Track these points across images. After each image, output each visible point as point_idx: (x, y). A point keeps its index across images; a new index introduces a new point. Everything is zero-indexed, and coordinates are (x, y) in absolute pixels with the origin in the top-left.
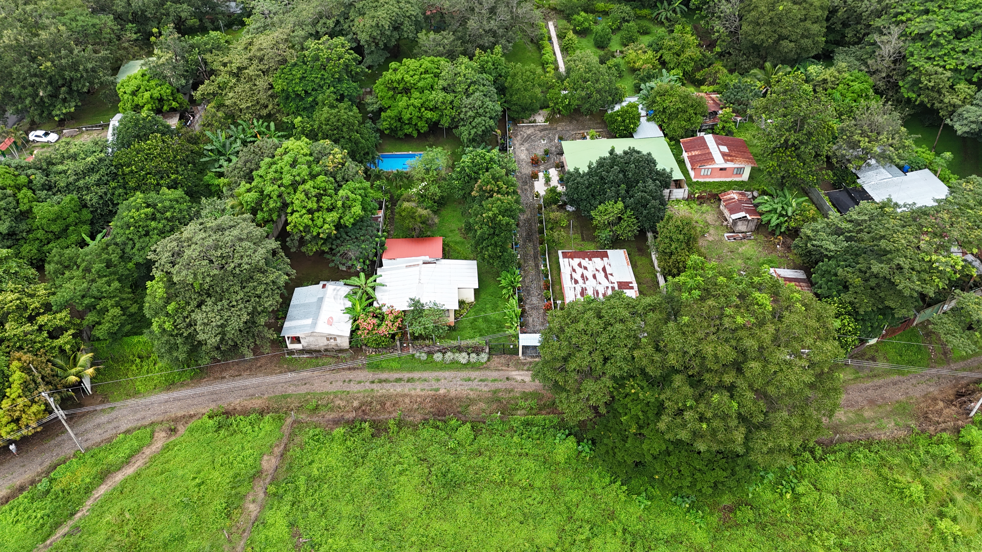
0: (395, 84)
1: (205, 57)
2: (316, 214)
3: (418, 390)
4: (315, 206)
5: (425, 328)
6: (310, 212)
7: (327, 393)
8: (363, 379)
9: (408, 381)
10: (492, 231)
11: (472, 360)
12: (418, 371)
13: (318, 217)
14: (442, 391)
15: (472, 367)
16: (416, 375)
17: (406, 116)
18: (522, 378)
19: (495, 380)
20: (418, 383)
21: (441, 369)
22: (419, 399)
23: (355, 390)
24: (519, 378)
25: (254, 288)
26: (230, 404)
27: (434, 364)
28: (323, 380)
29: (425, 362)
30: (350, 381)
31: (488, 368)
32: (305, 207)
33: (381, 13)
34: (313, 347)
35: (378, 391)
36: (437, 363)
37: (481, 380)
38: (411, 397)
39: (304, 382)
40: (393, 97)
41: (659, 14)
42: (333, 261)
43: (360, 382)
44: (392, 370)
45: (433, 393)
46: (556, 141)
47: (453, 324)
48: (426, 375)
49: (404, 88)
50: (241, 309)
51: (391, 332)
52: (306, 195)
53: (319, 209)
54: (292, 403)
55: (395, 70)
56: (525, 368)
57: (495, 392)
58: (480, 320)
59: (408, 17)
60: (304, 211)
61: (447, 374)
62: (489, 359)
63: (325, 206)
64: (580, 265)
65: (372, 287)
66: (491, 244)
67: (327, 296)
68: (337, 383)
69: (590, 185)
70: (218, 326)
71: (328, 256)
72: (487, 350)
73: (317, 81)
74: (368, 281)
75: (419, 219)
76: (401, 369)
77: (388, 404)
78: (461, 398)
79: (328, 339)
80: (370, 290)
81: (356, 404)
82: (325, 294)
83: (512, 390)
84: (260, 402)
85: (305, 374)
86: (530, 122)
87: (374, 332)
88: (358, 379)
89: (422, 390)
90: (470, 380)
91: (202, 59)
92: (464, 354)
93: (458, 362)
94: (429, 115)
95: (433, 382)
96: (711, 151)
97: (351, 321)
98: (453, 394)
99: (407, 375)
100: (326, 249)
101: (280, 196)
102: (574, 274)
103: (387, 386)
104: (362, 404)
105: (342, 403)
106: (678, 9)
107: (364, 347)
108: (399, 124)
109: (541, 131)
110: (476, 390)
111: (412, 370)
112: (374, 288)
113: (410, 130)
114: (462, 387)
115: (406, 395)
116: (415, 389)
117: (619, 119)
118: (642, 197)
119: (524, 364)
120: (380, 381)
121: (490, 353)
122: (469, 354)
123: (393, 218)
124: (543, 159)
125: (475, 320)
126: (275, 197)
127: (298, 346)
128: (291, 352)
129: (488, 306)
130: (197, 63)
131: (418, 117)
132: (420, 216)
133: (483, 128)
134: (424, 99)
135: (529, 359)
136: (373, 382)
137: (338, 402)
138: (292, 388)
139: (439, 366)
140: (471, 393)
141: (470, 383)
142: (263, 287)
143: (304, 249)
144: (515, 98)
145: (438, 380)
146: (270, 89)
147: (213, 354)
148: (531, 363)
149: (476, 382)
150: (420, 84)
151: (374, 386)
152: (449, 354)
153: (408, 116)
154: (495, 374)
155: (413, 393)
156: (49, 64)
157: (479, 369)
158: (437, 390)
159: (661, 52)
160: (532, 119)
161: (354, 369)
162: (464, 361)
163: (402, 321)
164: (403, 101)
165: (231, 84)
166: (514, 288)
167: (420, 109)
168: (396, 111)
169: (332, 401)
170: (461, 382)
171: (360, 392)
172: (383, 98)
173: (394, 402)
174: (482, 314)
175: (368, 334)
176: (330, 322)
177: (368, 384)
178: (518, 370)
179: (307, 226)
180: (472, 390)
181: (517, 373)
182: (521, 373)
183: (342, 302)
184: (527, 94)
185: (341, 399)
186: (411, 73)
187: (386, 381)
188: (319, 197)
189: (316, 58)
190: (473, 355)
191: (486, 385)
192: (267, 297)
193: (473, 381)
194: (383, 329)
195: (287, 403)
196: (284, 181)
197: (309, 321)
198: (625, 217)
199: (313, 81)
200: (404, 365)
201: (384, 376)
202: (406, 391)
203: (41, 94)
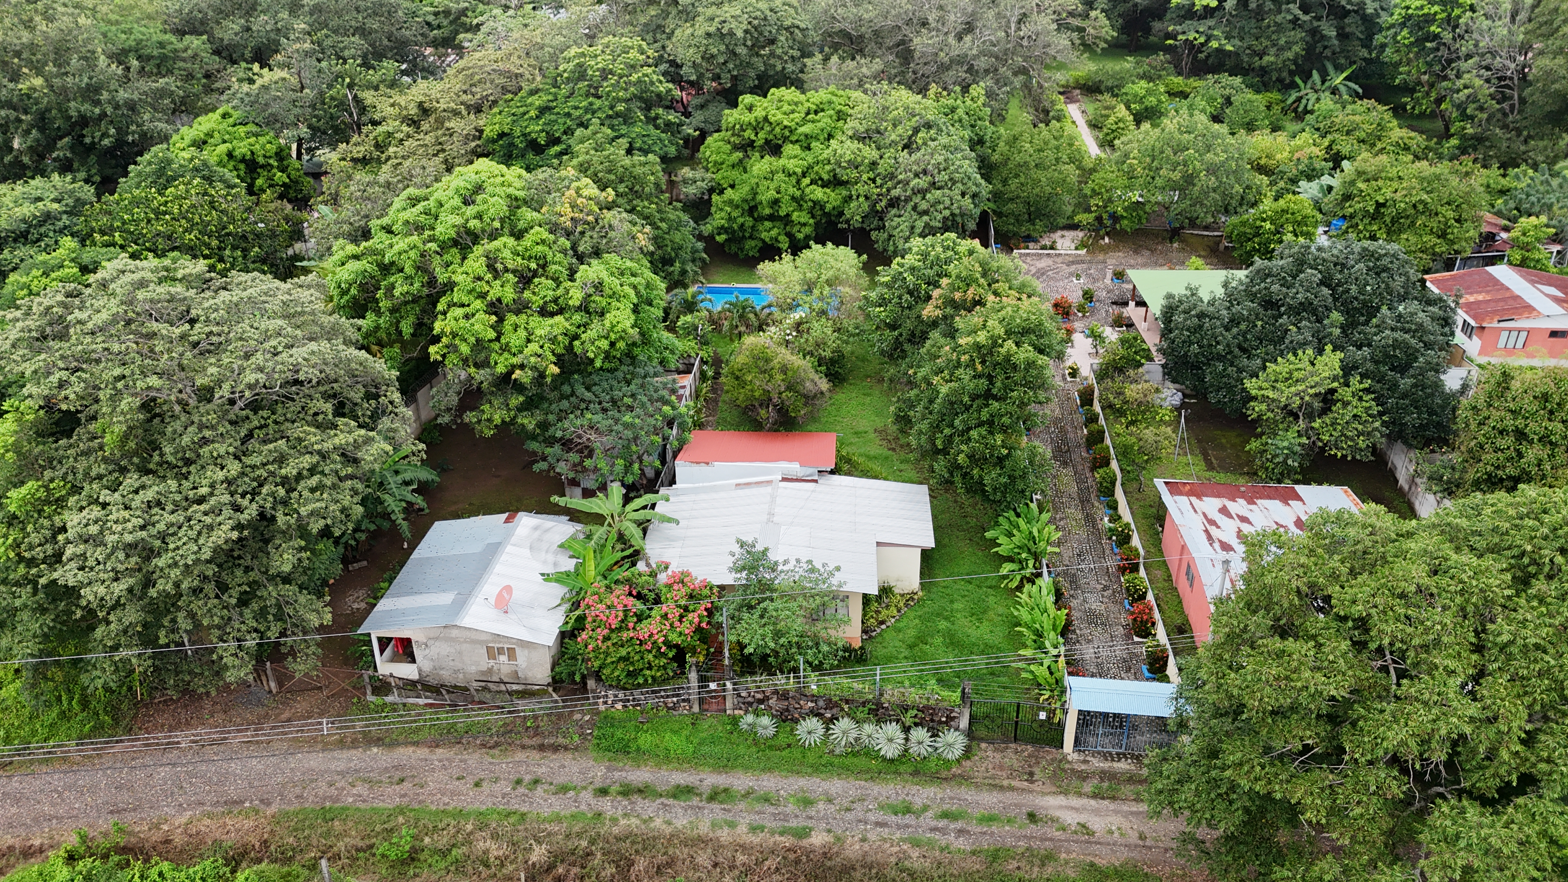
0: (749, 134)
1: (360, 95)
2: (511, 319)
3: (742, 829)
4: (509, 294)
5: (778, 634)
6: (496, 308)
7: (460, 813)
8: (577, 780)
9: (714, 796)
10: (983, 383)
11: (914, 749)
12: (746, 768)
13: (516, 327)
14: (818, 839)
15: (916, 773)
16: (740, 781)
17: (767, 195)
18: (1082, 818)
19: (990, 819)
20: (742, 805)
21: (817, 769)
22: (741, 858)
23: (546, 812)
24: (1071, 819)
25: (281, 460)
26: (157, 827)
27: (797, 753)
28: (456, 773)
29: (768, 745)
30: (536, 782)
31: (964, 779)
32: (482, 296)
33: (729, 11)
34: (447, 677)
35: (614, 821)
36: (805, 749)
37: (945, 815)
38: (718, 847)
39: (398, 775)
40: (741, 165)
41: (1299, 99)
42: (544, 459)
43: (564, 789)
44: (666, 758)
45: (787, 841)
46: (1108, 281)
47: (857, 644)
48: (769, 783)
49: (767, 142)
50: (216, 511)
51: (674, 638)
52: (491, 267)
53: (521, 307)
54: (345, 833)
55: (750, 108)
56: (1088, 788)
57: (995, 856)
58: (938, 640)
59: (787, 29)
60: (478, 304)
61: (836, 786)
62: (968, 752)
63: (537, 302)
64: (1224, 511)
65: (639, 523)
66: (980, 424)
67: (513, 540)
68: (497, 787)
69: (1234, 321)
70: (130, 548)
71: (534, 446)
72: (964, 723)
73: (577, 113)
74: (629, 507)
75: (779, 377)
76: (694, 760)
77: (641, 864)
78: (881, 866)
79: (491, 653)
80: (633, 531)
81: (538, 854)
82: (509, 535)
83: (1047, 858)
84: (249, 824)
85: (406, 754)
86: (1044, 248)
87: (625, 635)
88: (560, 780)
89: (753, 829)
90: (908, 810)
91: (355, 97)
92: (892, 729)
93: (870, 753)
94: (819, 193)
95: (791, 808)
96: (1518, 292)
97: (567, 606)
98: (853, 849)
99: (711, 780)
100: (529, 422)
101: (422, 267)
102: (1213, 530)
103: (646, 807)
104: (557, 857)
105: (496, 850)
106: (1342, 89)
107: (591, 683)
108: (749, 222)
109: (1070, 264)
110: (930, 844)
111: (725, 765)
112: (644, 526)
113: (774, 232)
114: (885, 832)
115: (701, 841)
116: (732, 825)
117: (1268, 225)
118: (1396, 344)
119: (1083, 777)
120: (627, 791)
121: (970, 734)
122: (906, 730)
123: (716, 401)
124: (1081, 308)
125: (922, 639)
126: (409, 270)
127: (406, 671)
128: (382, 687)
129: (957, 606)
130: (342, 105)
131: (793, 198)
132: (784, 369)
133: (947, 213)
134: (810, 159)
135: (1098, 764)
136: (603, 792)
137: (483, 844)
138: (360, 789)
139: (811, 758)
140: (915, 854)
141: (909, 819)
142: (307, 461)
143: (470, 417)
144: (1014, 184)
145: (807, 802)
146: (475, 138)
147: (124, 653)
148: (1104, 775)
149: (928, 819)
150: (806, 129)
151: (606, 805)
152: (845, 723)
153: (772, 194)
154: (990, 800)
155: (724, 835)
156: (38, 82)
157: (936, 778)
158: (804, 833)
159: (1329, 137)
160: (1046, 241)
161: (555, 748)
162: (891, 751)
163: (710, 612)
164: (761, 165)
165: (399, 136)
166: (1036, 557)
167: (798, 182)
168: (747, 188)
169: (468, 841)
170: (880, 816)
171: (558, 819)
172: (718, 165)
173: (661, 859)
174: (943, 625)
175: (606, 639)
176: (503, 603)
177: (587, 796)
178: (1065, 793)
179: (479, 344)
180: (916, 844)
181: (1061, 800)
182: (1075, 802)
183: (551, 558)
184: (1042, 176)
185: (495, 836)
186: (786, 108)
187: (642, 791)
188: (525, 279)
189: (581, 73)
190: (920, 734)
191: (961, 832)
192: (313, 490)
193: (918, 814)
194: (651, 627)
195: (328, 834)
196: (437, 233)
197: (446, 598)
198: (1345, 393)
199: (568, 115)
200: (705, 749)
201: (640, 775)
202: (704, 828)
203: (16, 144)
